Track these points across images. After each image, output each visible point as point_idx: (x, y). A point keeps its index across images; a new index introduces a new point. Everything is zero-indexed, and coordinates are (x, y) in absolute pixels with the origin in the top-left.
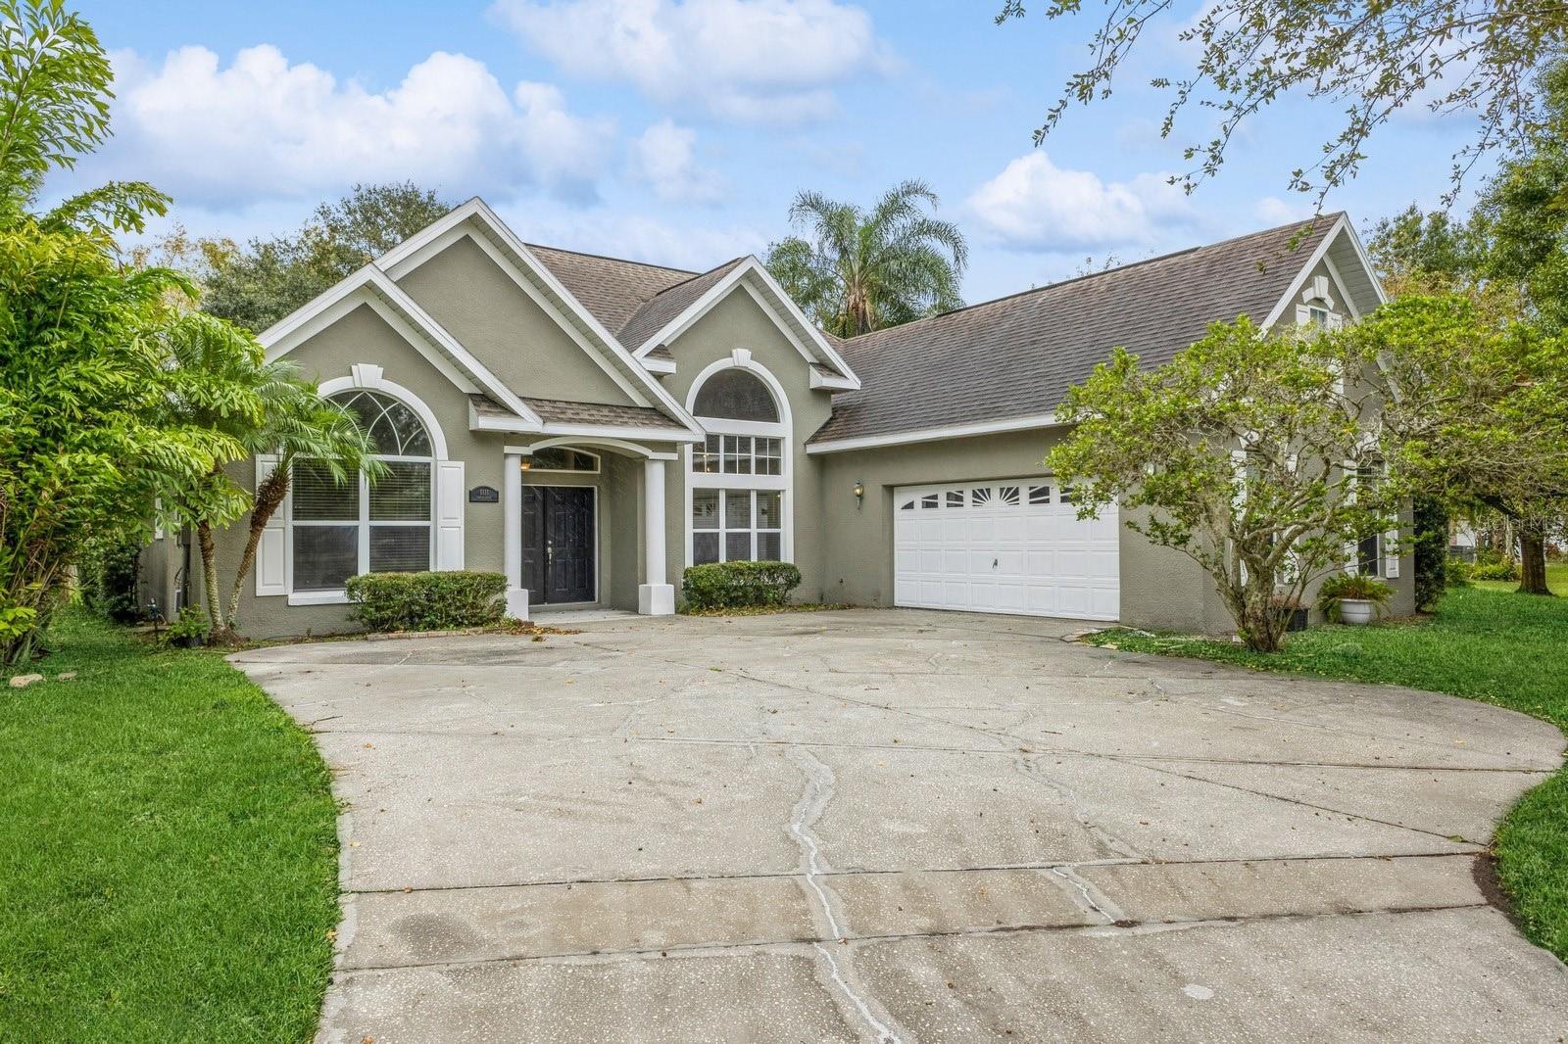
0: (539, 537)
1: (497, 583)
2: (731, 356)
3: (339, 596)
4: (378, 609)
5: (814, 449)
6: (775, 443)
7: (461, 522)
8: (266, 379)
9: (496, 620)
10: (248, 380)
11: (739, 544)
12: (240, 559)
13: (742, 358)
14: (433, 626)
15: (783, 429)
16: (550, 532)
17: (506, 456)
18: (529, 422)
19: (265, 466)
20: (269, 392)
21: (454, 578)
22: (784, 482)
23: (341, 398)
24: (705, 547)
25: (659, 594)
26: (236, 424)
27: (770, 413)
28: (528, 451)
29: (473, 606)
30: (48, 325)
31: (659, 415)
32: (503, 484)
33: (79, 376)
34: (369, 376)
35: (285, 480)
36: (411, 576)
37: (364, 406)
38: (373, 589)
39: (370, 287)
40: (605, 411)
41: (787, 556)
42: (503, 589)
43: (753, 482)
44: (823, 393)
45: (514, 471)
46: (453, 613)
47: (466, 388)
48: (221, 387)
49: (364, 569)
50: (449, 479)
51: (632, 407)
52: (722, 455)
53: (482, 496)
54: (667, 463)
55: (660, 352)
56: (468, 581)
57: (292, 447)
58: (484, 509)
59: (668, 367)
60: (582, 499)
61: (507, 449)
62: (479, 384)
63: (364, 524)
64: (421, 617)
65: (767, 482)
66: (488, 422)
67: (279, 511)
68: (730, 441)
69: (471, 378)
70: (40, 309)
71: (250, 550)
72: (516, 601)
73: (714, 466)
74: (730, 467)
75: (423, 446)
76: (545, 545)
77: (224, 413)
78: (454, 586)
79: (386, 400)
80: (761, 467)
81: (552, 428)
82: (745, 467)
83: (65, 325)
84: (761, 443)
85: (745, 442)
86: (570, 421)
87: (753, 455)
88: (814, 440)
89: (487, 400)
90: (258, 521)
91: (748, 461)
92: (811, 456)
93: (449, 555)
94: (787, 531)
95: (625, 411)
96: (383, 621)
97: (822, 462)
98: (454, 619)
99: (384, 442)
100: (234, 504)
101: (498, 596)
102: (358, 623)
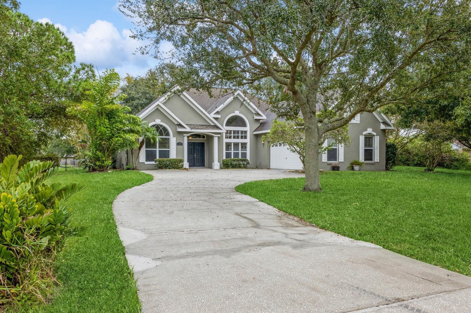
0: (193, 153)
1: (181, 161)
2: (234, 113)
3: (153, 163)
4: (160, 165)
5: (255, 133)
6: (246, 132)
7: (175, 149)
8: (142, 125)
9: (182, 168)
10: (139, 125)
11: (236, 155)
12: (137, 156)
13: (237, 113)
14: (170, 168)
15: (248, 129)
16: (195, 152)
17: (184, 136)
18: (188, 129)
19: (141, 139)
20: (142, 127)
21: (173, 160)
22: (248, 141)
23: (153, 126)
24: (228, 155)
25: (216, 164)
26: (138, 132)
27: (244, 125)
28: (188, 135)
29: (177, 165)
30: (111, 118)
31: (216, 127)
32: (184, 142)
33: (116, 126)
34: (158, 122)
35: (144, 141)
36: (166, 159)
37: (157, 127)
38: (159, 161)
39: (158, 105)
40: (204, 127)
41: (248, 158)
42: (183, 162)
43: (240, 141)
44: (257, 120)
45: (186, 139)
46: (173, 166)
47: (176, 123)
48: (135, 127)
49: (158, 157)
50: (173, 141)
51: (210, 125)
52: (232, 135)
53: (179, 144)
54: (218, 137)
55: (218, 113)
56: (176, 160)
57: (145, 135)
58: (180, 147)
59: (219, 116)
60: (202, 145)
61: (184, 135)
62: (178, 122)
63: (158, 149)
64: (168, 167)
65: (243, 141)
66: (180, 130)
67: (143, 147)
68: (234, 132)
69: (177, 121)
70: (110, 115)
71: (139, 154)
72: (186, 164)
73: (230, 137)
74: (234, 137)
75: (168, 134)
76: (194, 155)
77: (136, 131)
78: (173, 161)
79: (161, 126)
80: (242, 137)
81: (193, 130)
82: (238, 137)
83: (114, 118)
84: (242, 132)
85: (238, 132)
86: (197, 129)
87: (240, 135)
88: (255, 131)
89: (180, 125)
90: (140, 148)
91: (239, 136)
92: (254, 135)
93: (173, 155)
94: (248, 152)
95: (209, 126)
96: (161, 167)
97: (257, 136)
98: (174, 167)
99: (161, 134)
100: (137, 145)
101: (182, 163)
102: (156, 167)
